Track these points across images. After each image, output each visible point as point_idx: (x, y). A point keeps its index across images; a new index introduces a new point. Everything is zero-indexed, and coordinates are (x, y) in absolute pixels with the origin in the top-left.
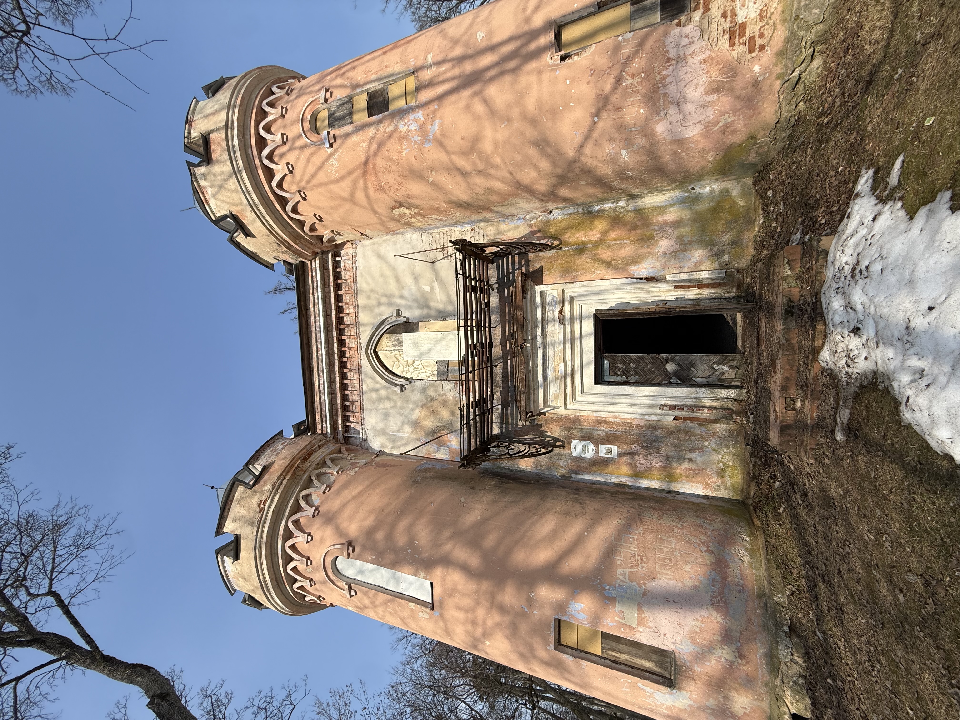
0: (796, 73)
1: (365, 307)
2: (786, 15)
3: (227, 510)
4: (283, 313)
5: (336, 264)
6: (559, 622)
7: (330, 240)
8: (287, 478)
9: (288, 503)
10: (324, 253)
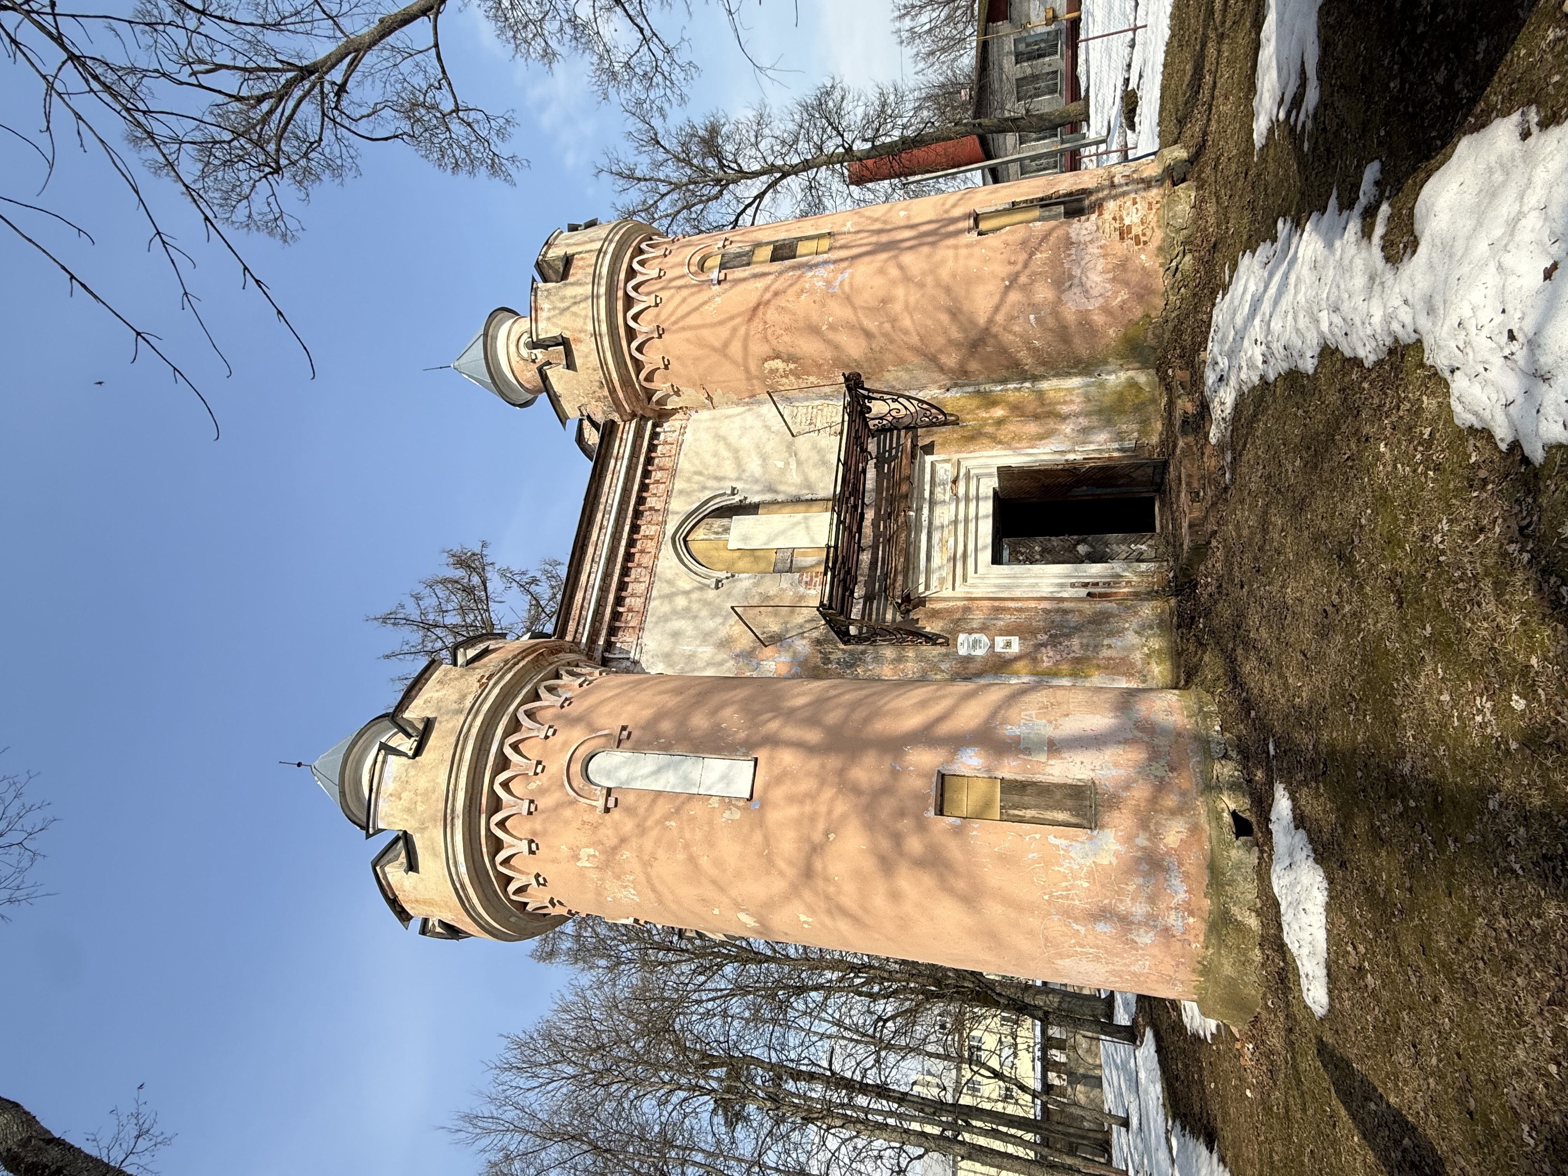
0: (1174, 264)
2: (1161, 223)
3: (417, 688)
6: (942, 777)
8: (527, 660)
9: (522, 689)
10: (644, 419)
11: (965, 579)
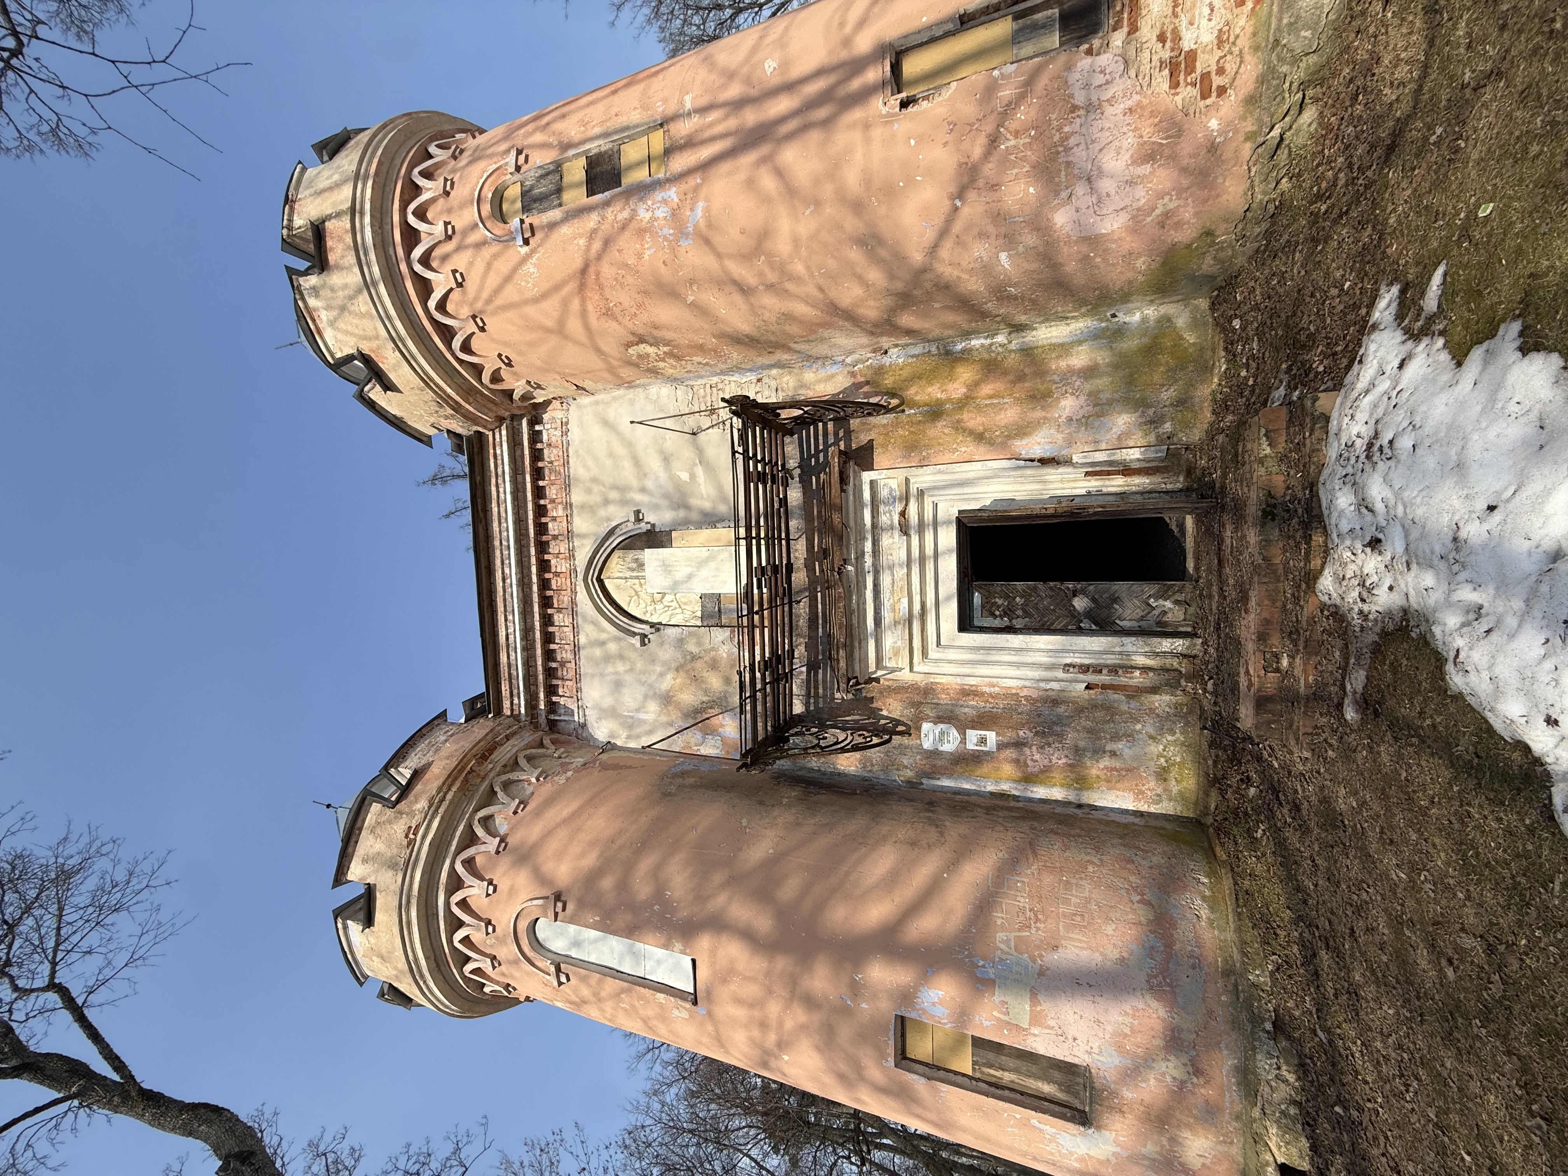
0: (1276, 132)
1: (583, 507)
2: (1260, 39)
3: (352, 843)
4: (447, 516)
5: (535, 437)
6: (902, 1021)
7: (525, 397)
8: (454, 789)
9: (454, 831)
10: (515, 418)
11: (925, 653)
